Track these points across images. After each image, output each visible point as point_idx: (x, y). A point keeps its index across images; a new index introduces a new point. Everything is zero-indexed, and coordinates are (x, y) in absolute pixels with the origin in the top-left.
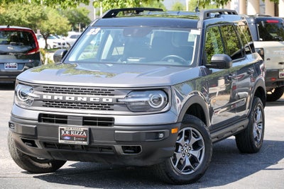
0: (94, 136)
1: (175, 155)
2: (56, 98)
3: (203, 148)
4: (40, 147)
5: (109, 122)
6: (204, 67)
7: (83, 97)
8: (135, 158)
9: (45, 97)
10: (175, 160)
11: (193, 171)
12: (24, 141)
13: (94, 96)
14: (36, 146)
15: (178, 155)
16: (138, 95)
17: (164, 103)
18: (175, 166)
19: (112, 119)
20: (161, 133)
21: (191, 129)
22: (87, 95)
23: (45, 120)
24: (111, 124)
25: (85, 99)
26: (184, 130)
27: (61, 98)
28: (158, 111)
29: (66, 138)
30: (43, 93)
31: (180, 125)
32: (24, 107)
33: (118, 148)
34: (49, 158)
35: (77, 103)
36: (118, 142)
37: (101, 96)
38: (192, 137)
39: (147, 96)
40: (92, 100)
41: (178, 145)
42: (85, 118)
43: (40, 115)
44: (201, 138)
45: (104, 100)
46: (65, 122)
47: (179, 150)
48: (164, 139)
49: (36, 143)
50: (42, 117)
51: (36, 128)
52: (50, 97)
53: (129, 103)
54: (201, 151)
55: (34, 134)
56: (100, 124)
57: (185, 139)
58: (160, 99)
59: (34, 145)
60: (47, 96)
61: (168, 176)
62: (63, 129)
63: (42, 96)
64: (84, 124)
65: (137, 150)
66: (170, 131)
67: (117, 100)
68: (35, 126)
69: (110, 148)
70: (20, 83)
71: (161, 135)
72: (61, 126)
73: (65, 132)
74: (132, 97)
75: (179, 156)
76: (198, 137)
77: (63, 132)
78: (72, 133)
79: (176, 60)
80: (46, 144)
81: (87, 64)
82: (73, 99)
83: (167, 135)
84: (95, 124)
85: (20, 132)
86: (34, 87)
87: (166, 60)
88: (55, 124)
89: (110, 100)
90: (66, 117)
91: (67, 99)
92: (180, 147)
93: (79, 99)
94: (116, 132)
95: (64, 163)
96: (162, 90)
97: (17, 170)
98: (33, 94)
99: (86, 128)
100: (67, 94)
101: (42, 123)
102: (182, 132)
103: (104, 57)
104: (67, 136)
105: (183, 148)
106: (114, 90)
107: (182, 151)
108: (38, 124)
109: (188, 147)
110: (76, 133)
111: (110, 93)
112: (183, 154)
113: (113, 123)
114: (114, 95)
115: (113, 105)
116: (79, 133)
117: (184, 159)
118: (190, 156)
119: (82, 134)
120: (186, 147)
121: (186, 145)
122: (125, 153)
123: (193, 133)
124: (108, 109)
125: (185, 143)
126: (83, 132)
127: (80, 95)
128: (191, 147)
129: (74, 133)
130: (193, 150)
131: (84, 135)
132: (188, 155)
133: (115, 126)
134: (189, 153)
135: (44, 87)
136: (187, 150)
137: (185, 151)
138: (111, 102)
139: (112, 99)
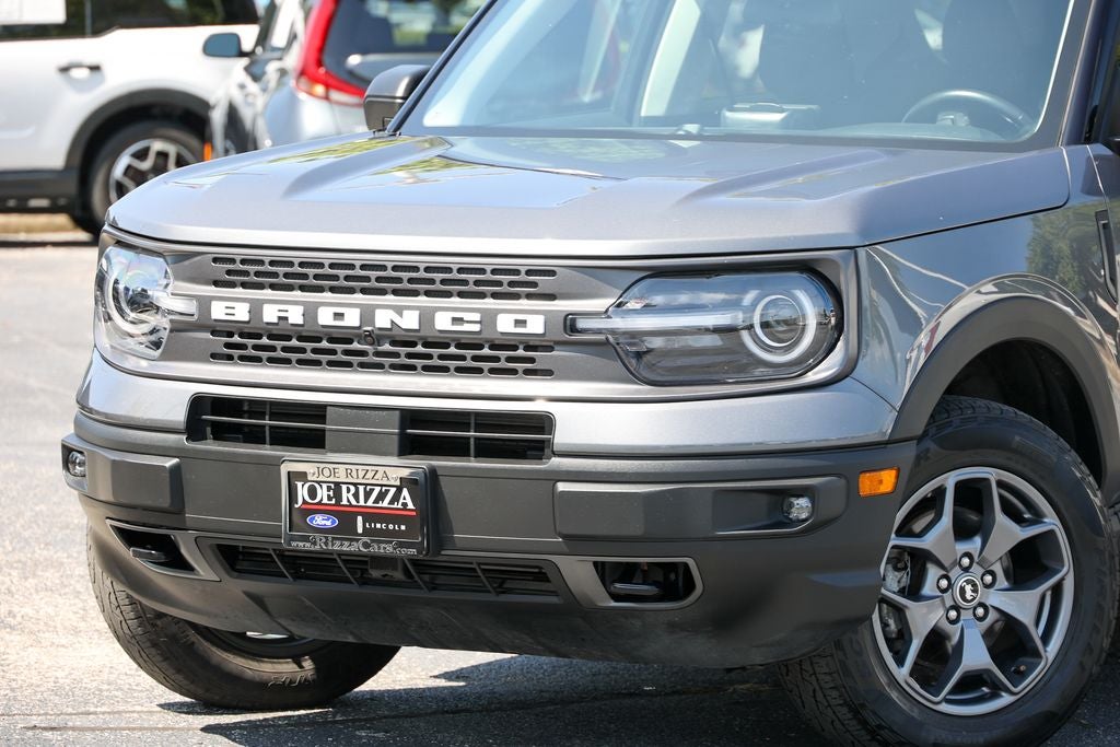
0: (452, 512)
1: (899, 611)
2: (270, 314)
3: (1067, 574)
4: (204, 570)
5: (531, 437)
6: (1101, 149)
7: (399, 310)
8: (673, 627)
10: (899, 642)
11: (1006, 699)
12: (129, 538)
13: (455, 301)
14: (188, 568)
15: (915, 611)
16: (684, 298)
17: (816, 341)
18: (903, 673)
19: (543, 423)
20: (800, 492)
21: (992, 474)
22: (423, 300)
23: (222, 432)
24: (540, 450)
25: (410, 321)
26: (950, 480)
27: (295, 316)
28: (786, 380)
29: (320, 521)
30: (211, 290)
31: (909, 452)
33: (579, 573)
35: (375, 337)
36: (576, 543)
37: (489, 303)
38: (1000, 518)
39: (732, 304)
40: (443, 322)
41: (917, 562)
42: (411, 417)
43: (198, 404)
44: (1051, 521)
45: (505, 324)
46: (315, 441)
47: (928, 588)
48: (817, 526)
49: (183, 551)
50: (210, 415)
51: (175, 471)
53: (635, 336)
54: (1057, 590)
55: (164, 501)
56: (486, 450)
57: (962, 531)
59: (176, 562)
60: (231, 307)
61: (864, 723)
62: (303, 476)
64: (409, 447)
65: (673, 583)
66: (852, 487)
67: (570, 323)
68: (170, 462)
69: (540, 575)
70: (119, 243)
71: (801, 507)
72: (294, 461)
73: (312, 493)
74: (649, 309)
75: (924, 618)
76: (1038, 517)
77: (302, 492)
78: (348, 497)
80: (234, 557)
82: (352, 319)
83: (834, 505)
84: (458, 448)
85: (106, 494)
86: (182, 257)
88: (267, 451)
89: (536, 326)
90: (318, 412)
91: (325, 317)
92: (933, 573)
93: (383, 319)
94: (562, 487)
96: (809, 267)
98: (175, 298)
99: (420, 464)
100: (327, 296)
101: (210, 445)
102: (941, 491)
104: (320, 509)
105: (946, 577)
106: (552, 273)
107: (944, 591)
108: (188, 450)
109: (977, 570)
110: (367, 495)
111: (534, 284)
112: (952, 608)
113: (549, 443)
114: (551, 297)
115: (550, 348)
116: (381, 497)
117: (954, 632)
118: (992, 616)
119: (396, 498)
120: (966, 570)
121: (966, 561)
122: (616, 597)
123: (1001, 497)
124: (528, 372)
125: (962, 547)
126: (399, 490)
127: (390, 299)
128: (998, 569)
129: (356, 496)
130: (1005, 584)
131: (405, 505)
132: (980, 611)
133: (555, 460)
134: (981, 605)
135: (215, 260)
136: (974, 585)
137: (962, 590)
138: (541, 331)
139: (541, 317)
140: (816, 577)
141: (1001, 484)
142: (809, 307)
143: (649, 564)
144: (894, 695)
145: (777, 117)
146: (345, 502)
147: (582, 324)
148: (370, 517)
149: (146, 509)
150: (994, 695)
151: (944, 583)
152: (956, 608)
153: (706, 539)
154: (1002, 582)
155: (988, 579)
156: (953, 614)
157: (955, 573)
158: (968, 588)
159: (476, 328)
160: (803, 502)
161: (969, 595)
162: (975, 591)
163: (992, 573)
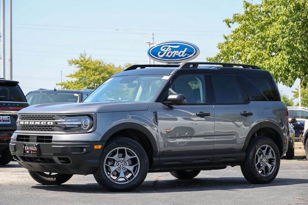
1: (109, 167)
2: (25, 123)
3: (139, 164)
13: (44, 120)
17: (90, 126)
19: (51, 137)
20: (84, 148)
21: (125, 148)
26: (118, 149)
29: (27, 152)
31: (104, 143)
33: (56, 159)
35: (35, 126)
36: (55, 154)
37: (47, 120)
38: (127, 155)
39: (80, 121)
40: (42, 123)
42: (38, 137)
43: (18, 136)
44: (136, 156)
45: (49, 123)
47: (115, 165)
49: (18, 157)
50: (19, 138)
52: (23, 123)
54: (137, 166)
63: (20, 122)
64: (38, 141)
66: (92, 147)
67: (56, 123)
68: (14, 144)
69: (52, 160)
73: (27, 148)
76: (134, 155)
84: (43, 141)
88: (24, 142)
89: (52, 123)
90: (28, 136)
91: (31, 123)
92: (116, 162)
93: (36, 123)
94: (53, 146)
96: (89, 116)
99: (38, 144)
101: (20, 142)
102: (116, 150)
104: (28, 150)
106: (54, 116)
108: (17, 143)
109: (123, 163)
111: (52, 118)
113: (51, 140)
114: (54, 120)
115: (54, 127)
116: (33, 148)
117: (119, 171)
118: (126, 170)
121: (121, 161)
122: (62, 163)
123: (127, 152)
124: (51, 130)
125: (120, 159)
126: (35, 147)
127: (37, 120)
131: (36, 149)
132: (124, 169)
133: (52, 142)
135: (22, 116)
137: (120, 166)
139: (52, 122)
140: (88, 160)
141: (127, 150)
142: (89, 121)
146: (30, 149)
147: (58, 123)
148: (32, 151)
151: (117, 164)
153: (70, 154)
154: (128, 165)
155: (125, 164)
156: (119, 169)
157: (119, 163)
158: (121, 165)
159: (46, 124)
160: (85, 149)
161: (122, 166)
162: (123, 165)
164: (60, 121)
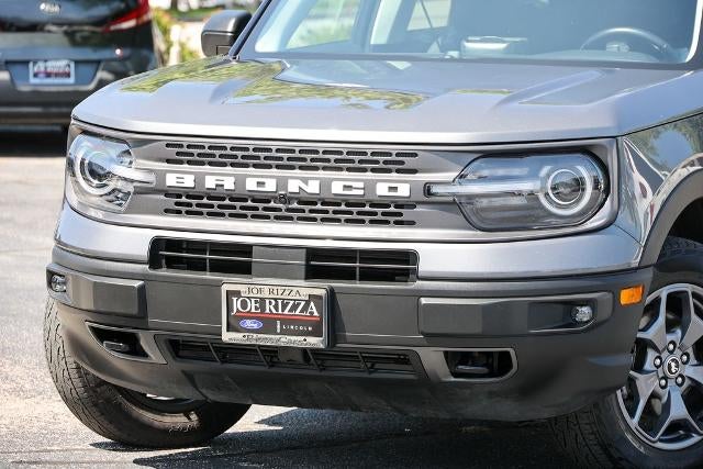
0: (345, 317)
1: (632, 382)
4: (155, 355)
5: (400, 265)
7: (305, 181)
8: (491, 394)
9: (171, 180)
10: (632, 399)
11: (696, 439)
12: (101, 335)
13: (345, 174)
14: (145, 355)
15: (641, 380)
16: (501, 172)
17: (593, 199)
18: (634, 422)
19: (409, 257)
21: (689, 288)
22: (321, 174)
23: (172, 263)
24: (405, 275)
25: (313, 188)
26: (664, 293)
27: (229, 184)
28: (572, 228)
29: (249, 324)
30: (165, 166)
31: (648, 275)
32: (100, 215)
33: (433, 359)
34: (188, 393)
36: (432, 338)
37: (369, 175)
38: (694, 317)
39: (533, 176)
40: (337, 188)
41: (643, 346)
42: (313, 253)
43: (157, 244)
45: (382, 190)
46: (245, 269)
47: (648, 365)
48: (595, 325)
49: (142, 343)
50: (164, 252)
51: (142, 289)
52: (189, 182)
53: (471, 198)
55: (134, 310)
56: (368, 275)
57: (670, 327)
58: (578, 185)
59: (135, 349)
60: (181, 177)
61: (610, 457)
62: (237, 294)
63: (161, 175)
64: (312, 273)
65: (499, 364)
66: (616, 298)
67: (427, 189)
68: (137, 284)
69: (403, 359)
70: (85, 132)
71: (584, 313)
72: (230, 283)
73: (244, 304)
74: (482, 179)
75: (646, 385)
77: (237, 304)
78: (270, 308)
79: (635, 44)
80: (177, 347)
81: (319, 63)
82: (270, 186)
83: (605, 312)
84: (348, 275)
85: (88, 303)
86: (136, 143)
87: (601, 45)
88: (208, 276)
89: (404, 191)
90: (246, 250)
91: (251, 185)
92: (651, 354)
93: (293, 187)
94: (424, 301)
95: (240, 411)
96: (586, 150)
97: (78, 435)
98: (132, 171)
99: (320, 288)
100: (251, 170)
101: (164, 272)
102: (657, 301)
103: (379, 35)
104: (250, 316)
105: (659, 358)
106: (415, 155)
107: (658, 367)
108: (152, 275)
109: (678, 352)
110: (284, 307)
111: (402, 163)
112: (662, 378)
113: (415, 271)
114: (414, 171)
115: (413, 206)
116: (295, 307)
117: (664, 393)
118: (687, 383)
119: (305, 309)
120: (671, 352)
121: (671, 347)
122: (456, 375)
123: (695, 306)
124: (397, 223)
125: (670, 338)
126: (308, 303)
127: (297, 172)
128: (690, 351)
129: (276, 307)
130: (695, 362)
131: (312, 313)
132: (680, 380)
133: (419, 283)
134: (681, 376)
135: (168, 145)
136: (677, 362)
137: (669, 365)
138: (407, 194)
139: (407, 186)
140: (593, 360)
141: (694, 295)
142: (586, 178)
143: (479, 352)
144: (629, 437)
145: (502, 46)
146: (268, 311)
147: (434, 189)
148: (285, 322)
149: (117, 315)
150: (688, 436)
151: (658, 361)
152: (665, 378)
153: (523, 335)
154: (693, 361)
155: (685, 358)
156: (663, 382)
157: (665, 354)
158: (673, 364)
159: (361, 192)
160: (585, 309)
161: (673, 369)
162: (677, 366)
163: (687, 355)
164: (444, 179)
